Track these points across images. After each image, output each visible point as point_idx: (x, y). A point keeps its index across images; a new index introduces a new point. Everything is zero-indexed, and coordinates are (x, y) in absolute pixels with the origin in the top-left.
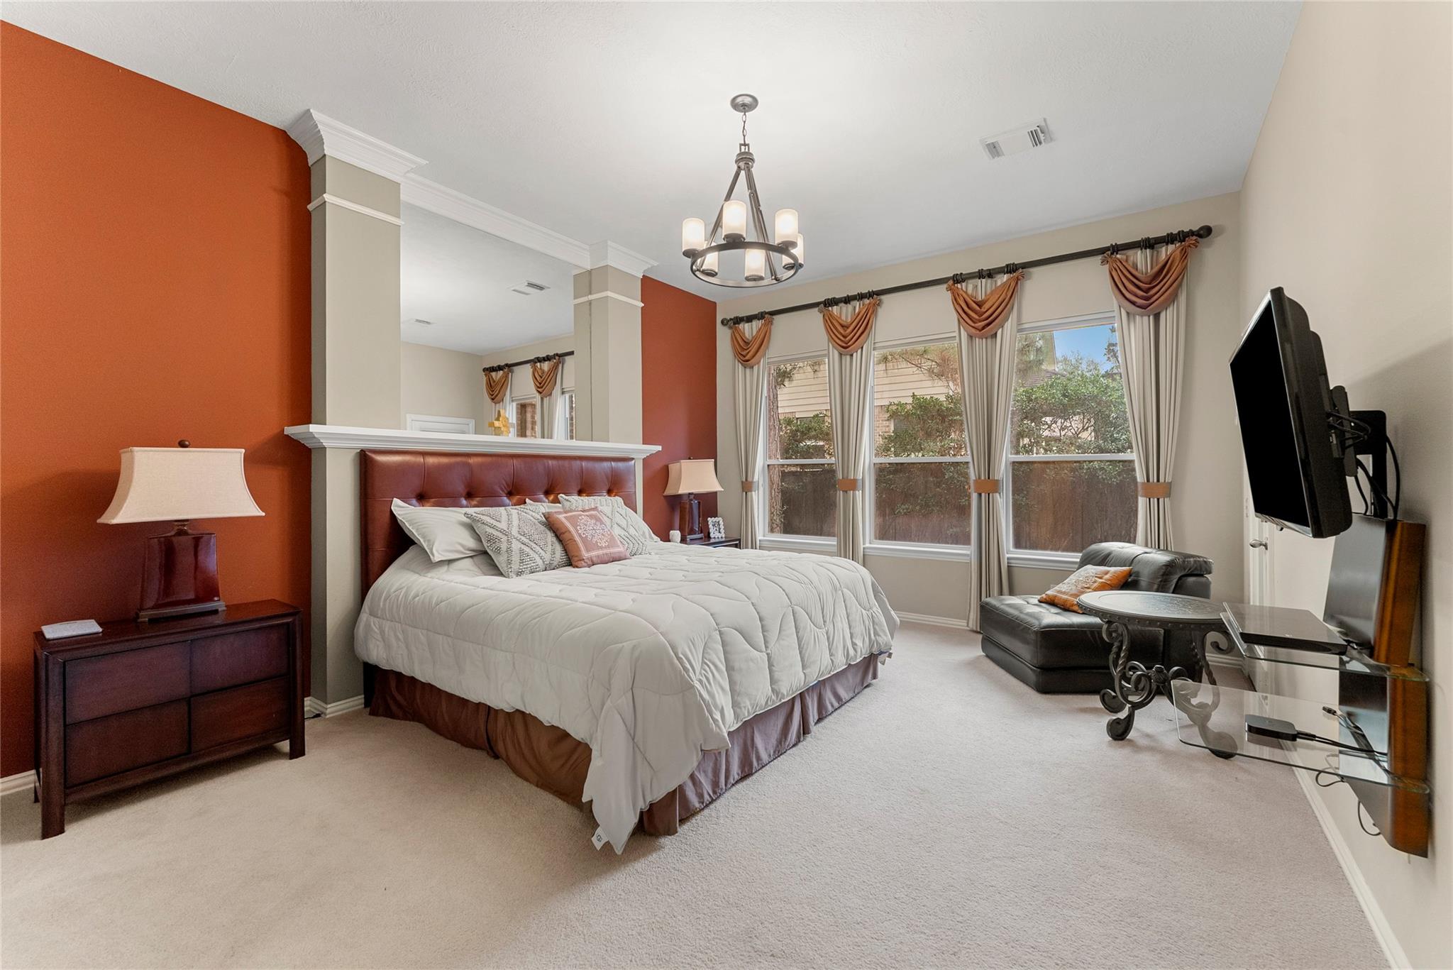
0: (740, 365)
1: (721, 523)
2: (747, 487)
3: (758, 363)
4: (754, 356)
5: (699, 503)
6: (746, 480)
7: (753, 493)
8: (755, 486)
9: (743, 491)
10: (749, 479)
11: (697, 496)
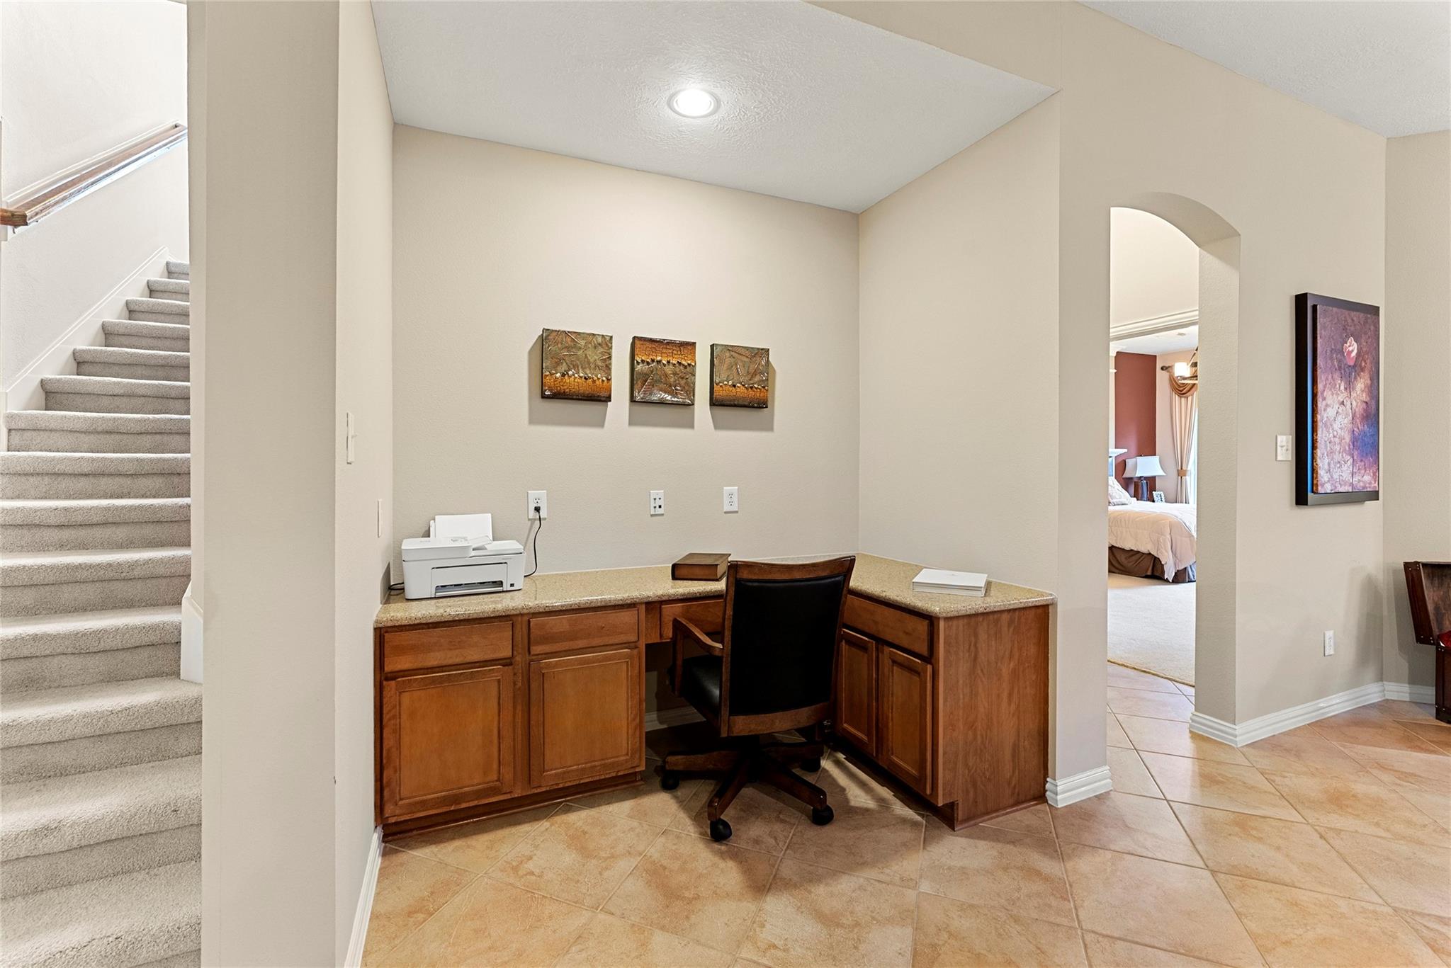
0: (1177, 396)
1: (1163, 495)
2: (1181, 473)
3: (1192, 395)
4: (1187, 392)
5: (1147, 483)
6: (1182, 469)
7: (1187, 477)
8: (1188, 473)
9: (1178, 475)
10: (1184, 468)
11: (1146, 478)
